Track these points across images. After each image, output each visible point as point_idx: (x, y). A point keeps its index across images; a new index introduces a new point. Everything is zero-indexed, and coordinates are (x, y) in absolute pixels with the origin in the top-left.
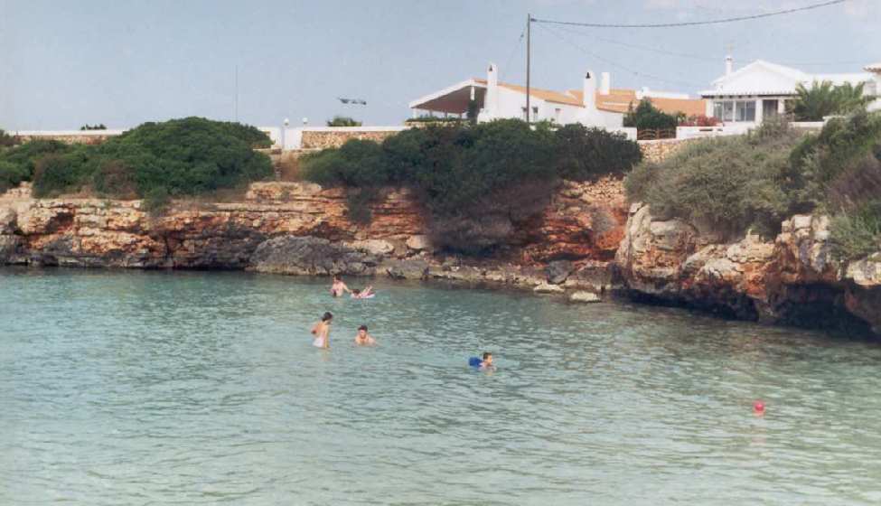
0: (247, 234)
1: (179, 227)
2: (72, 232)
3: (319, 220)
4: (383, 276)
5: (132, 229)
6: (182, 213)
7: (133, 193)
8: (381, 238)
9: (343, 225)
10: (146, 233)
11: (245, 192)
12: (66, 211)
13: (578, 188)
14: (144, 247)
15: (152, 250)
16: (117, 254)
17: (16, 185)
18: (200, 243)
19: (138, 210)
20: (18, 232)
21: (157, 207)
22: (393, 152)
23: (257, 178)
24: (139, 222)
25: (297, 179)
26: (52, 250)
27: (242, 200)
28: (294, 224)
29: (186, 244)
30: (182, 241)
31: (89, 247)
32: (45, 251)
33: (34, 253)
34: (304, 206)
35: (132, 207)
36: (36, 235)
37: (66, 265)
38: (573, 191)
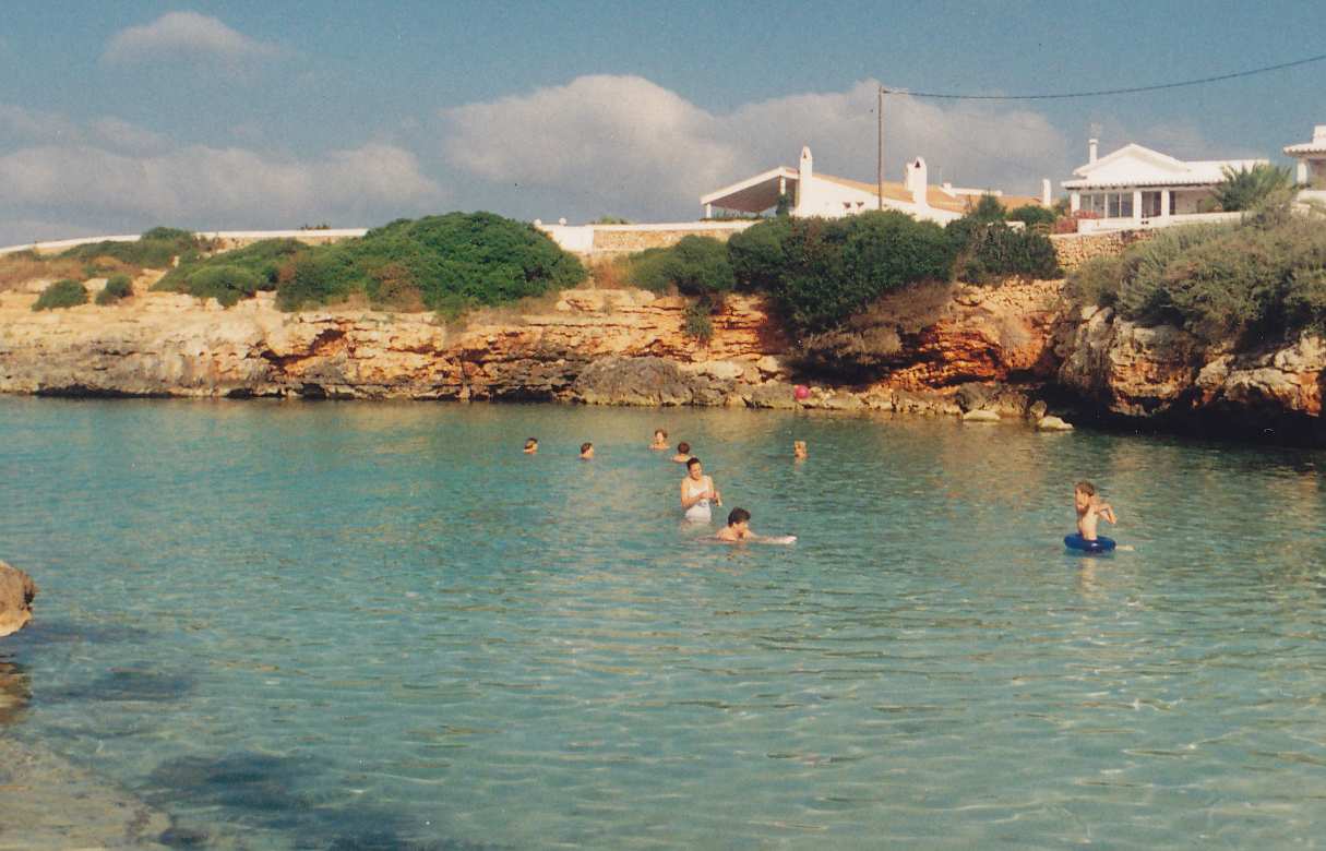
0: (562, 354)
1: (481, 346)
2: (343, 355)
3: (651, 337)
4: (738, 405)
5: (423, 350)
6: (483, 329)
7: (417, 304)
8: (726, 360)
9: (678, 342)
10: (438, 354)
11: (557, 301)
12: (335, 327)
13: (979, 294)
14: (438, 372)
15: (446, 375)
16: (405, 380)
17: (251, 295)
18: (504, 366)
19: (430, 324)
20: (269, 355)
21: (455, 322)
22: (742, 252)
23: (571, 284)
24: (432, 339)
25: (621, 284)
26: (318, 376)
27: (553, 311)
28: (620, 343)
29: (487, 367)
30: (481, 364)
31: (367, 373)
32: (308, 379)
33: (293, 382)
34: (633, 320)
35: (423, 321)
36: (294, 358)
37: (338, 397)
38: (974, 298)
